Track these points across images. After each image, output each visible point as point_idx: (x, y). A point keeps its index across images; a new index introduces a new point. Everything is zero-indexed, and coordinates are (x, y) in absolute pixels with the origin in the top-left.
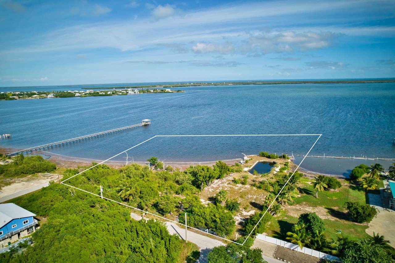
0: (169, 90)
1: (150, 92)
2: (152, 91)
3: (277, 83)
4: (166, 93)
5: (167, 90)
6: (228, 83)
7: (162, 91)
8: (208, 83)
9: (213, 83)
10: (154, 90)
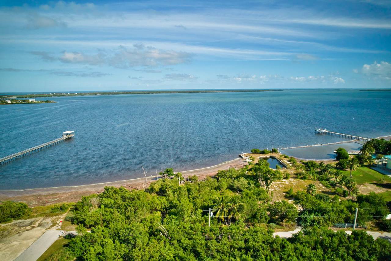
0: (34, 100)
1: (7, 103)
2: (10, 102)
3: (145, 92)
4: (30, 103)
5: (30, 100)
6: (96, 93)
7: (24, 101)
8: (71, 94)
9: (76, 94)
10: (12, 100)
